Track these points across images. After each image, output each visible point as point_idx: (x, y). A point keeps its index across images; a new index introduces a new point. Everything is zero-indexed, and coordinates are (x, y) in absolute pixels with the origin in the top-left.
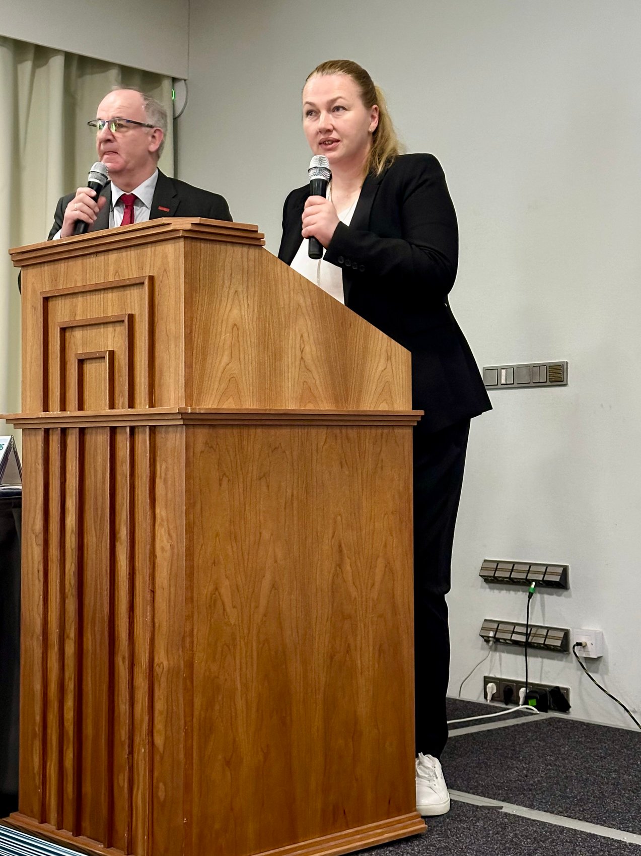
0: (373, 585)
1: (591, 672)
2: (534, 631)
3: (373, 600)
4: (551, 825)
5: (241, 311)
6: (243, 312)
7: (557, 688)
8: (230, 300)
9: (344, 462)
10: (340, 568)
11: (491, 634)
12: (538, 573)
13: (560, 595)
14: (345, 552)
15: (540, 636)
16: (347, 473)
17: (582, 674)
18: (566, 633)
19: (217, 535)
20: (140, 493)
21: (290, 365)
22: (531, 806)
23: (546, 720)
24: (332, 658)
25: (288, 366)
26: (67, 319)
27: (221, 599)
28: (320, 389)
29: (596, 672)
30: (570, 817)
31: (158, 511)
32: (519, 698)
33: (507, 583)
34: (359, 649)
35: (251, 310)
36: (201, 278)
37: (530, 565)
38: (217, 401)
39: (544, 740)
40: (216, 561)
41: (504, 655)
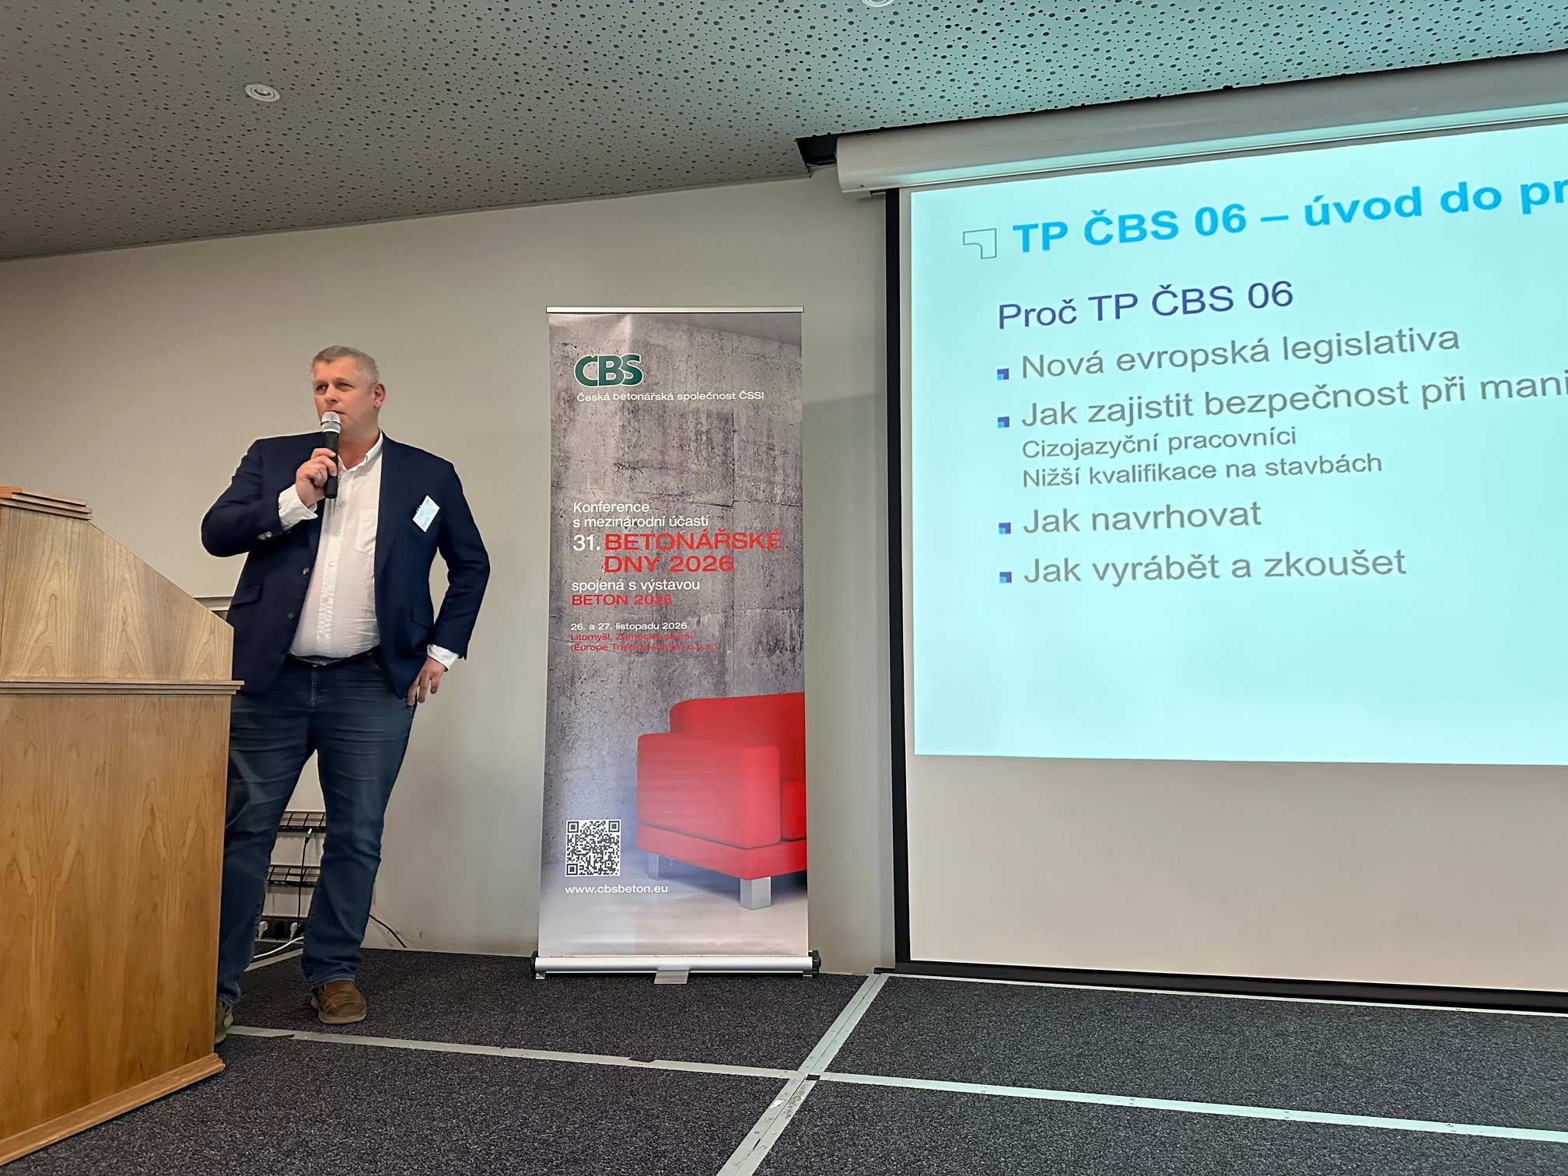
0: (183, 845)
3: (183, 859)
4: (342, 1044)
5: (60, 582)
6: (63, 582)
8: (50, 569)
9: (161, 729)
10: (151, 831)
14: (157, 815)
16: (164, 739)
19: (19, 805)
21: (111, 635)
24: (137, 918)
25: (108, 638)
27: (18, 868)
28: (141, 660)
30: (358, 1035)
32: (291, 933)
34: (165, 905)
35: (72, 580)
36: (18, 547)
37: (308, 813)
38: (28, 670)
40: (15, 832)
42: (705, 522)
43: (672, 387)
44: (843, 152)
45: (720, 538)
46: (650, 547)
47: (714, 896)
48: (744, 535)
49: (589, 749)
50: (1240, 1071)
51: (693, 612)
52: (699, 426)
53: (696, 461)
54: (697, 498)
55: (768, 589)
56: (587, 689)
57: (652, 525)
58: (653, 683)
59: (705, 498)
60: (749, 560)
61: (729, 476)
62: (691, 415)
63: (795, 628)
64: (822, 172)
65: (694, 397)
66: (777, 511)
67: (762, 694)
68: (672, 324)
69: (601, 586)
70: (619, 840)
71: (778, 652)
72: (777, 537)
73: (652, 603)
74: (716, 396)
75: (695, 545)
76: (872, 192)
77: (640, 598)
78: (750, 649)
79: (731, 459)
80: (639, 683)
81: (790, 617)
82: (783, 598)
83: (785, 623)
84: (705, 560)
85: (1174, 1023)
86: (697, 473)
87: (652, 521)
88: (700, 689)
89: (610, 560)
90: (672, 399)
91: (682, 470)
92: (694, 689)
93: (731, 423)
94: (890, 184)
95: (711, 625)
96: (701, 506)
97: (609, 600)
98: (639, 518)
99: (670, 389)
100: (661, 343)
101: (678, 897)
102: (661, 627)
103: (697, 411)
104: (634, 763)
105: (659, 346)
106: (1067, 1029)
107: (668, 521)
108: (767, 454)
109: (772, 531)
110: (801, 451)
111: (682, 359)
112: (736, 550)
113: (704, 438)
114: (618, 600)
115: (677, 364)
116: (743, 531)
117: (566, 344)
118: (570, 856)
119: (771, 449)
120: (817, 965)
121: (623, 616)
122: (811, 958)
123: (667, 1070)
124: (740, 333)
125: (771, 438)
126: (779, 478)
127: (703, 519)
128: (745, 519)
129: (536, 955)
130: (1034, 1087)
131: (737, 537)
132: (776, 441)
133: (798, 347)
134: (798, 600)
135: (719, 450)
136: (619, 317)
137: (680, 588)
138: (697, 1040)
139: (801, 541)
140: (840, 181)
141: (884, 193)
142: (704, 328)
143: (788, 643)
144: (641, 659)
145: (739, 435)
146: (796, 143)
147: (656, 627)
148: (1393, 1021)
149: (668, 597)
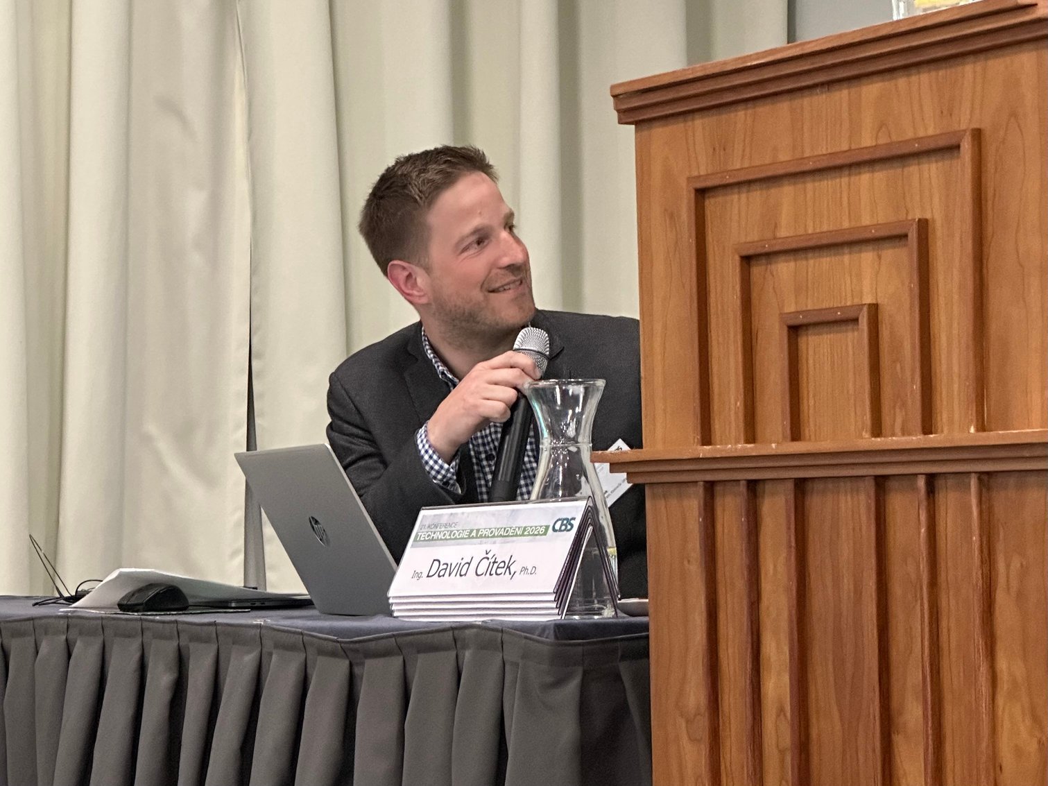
20: (952, 625)
26: (754, 236)
31: (1002, 664)
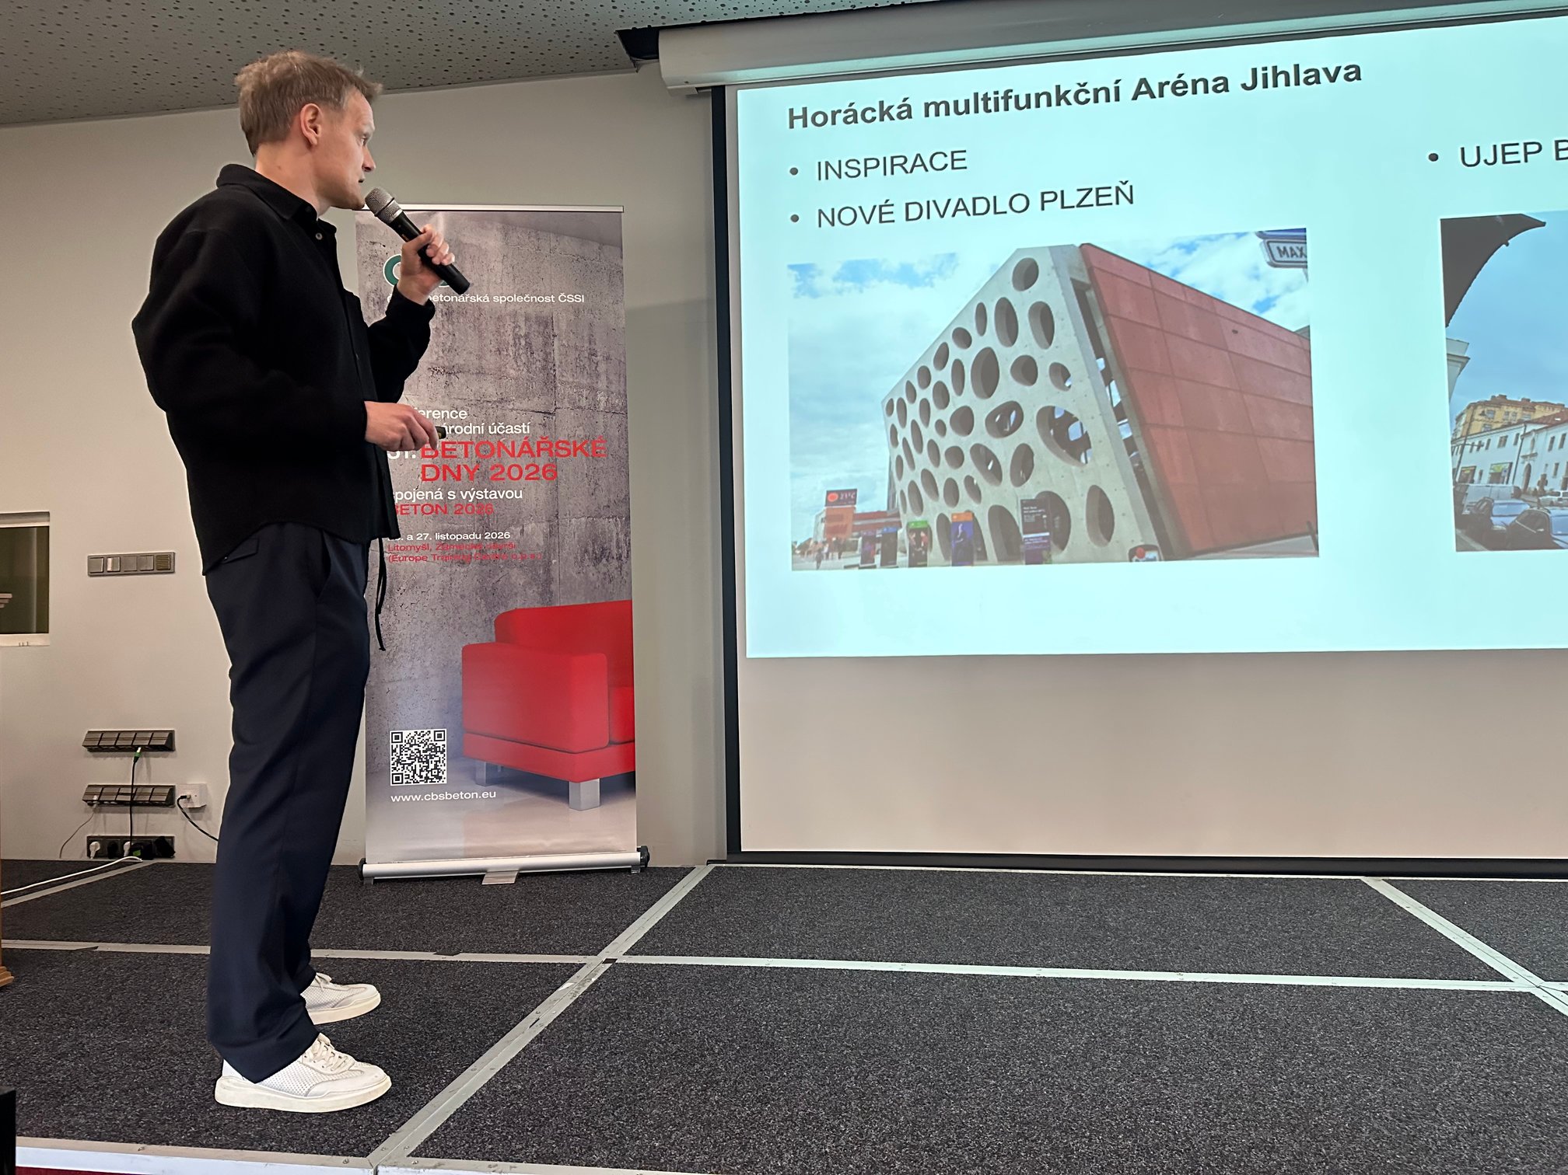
1: (195, 820)
2: (139, 790)
4: (144, 953)
7: (163, 837)
11: (96, 798)
12: (145, 739)
13: (165, 757)
15: (146, 794)
17: (186, 823)
18: (172, 789)
22: (127, 942)
23: (149, 866)
29: (200, 819)
32: (124, 851)
33: (112, 751)
37: (137, 732)
39: (145, 884)
41: (108, 815)
42: (526, 430)
43: (488, 289)
44: (666, 45)
45: (542, 446)
46: (469, 456)
47: (544, 800)
48: (568, 443)
49: (410, 660)
50: (1011, 937)
51: (517, 521)
52: (517, 330)
53: (515, 366)
54: (518, 405)
55: (594, 497)
56: (407, 599)
57: (471, 432)
58: (477, 594)
59: (525, 406)
60: (571, 468)
61: (550, 383)
62: (508, 318)
63: (621, 537)
64: (647, 66)
65: (510, 299)
66: (600, 418)
67: (589, 602)
68: (486, 222)
69: (418, 495)
70: (445, 748)
71: (604, 560)
72: (602, 445)
73: (473, 510)
74: (534, 299)
75: (516, 454)
76: (698, 89)
77: (461, 507)
78: (576, 558)
79: (551, 365)
80: (462, 593)
81: (616, 525)
82: (609, 507)
83: (610, 531)
84: (527, 468)
85: (967, 896)
86: (516, 379)
87: (471, 428)
88: (525, 597)
89: (427, 468)
90: (488, 301)
91: (500, 376)
92: (519, 598)
93: (550, 327)
94: (718, 81)
95: (536, 534)
96: (522, 413)
97: (427, 509)
98: (456, 425)
99: (485, 291)
100: (474, 242)
101: (506, 801)
102: (483, 536)
103: (515, 314)
104: (459, 673)
105: (472, 245)
106: (866, 906)
107: (488, 428)
108: (589, 359)
109: (596, 439)
110: (625, 357)
111: (498, 259)
112: (559, 459)
113: (523, 343)
114: (436, 510)
115: (493, 264)
116: (566, 439)
117: (374, 243)
118: (395, 766)
119: (592, 355)
120: (646, 859)
121: (442, 527)
122: (639, 853)
123: (469, 962)
124: (559, 233)
125: (592, 343)
126: (602, 384)
127: (524, 426)
128: (568, 426)
129: (364, 862)
130: (817, 959)
131: (560, 445)
132: (600, 348)
133: (619, 249)
134: (624, 508)
135: (539, 356)
136: (430, 215)
137: (501, 497)
138: (507, 934)
139: (627, 450)
140: (663, 76)
141: (710, 90)
142: (520, 227)
143: (615, 552)
144: (462, 570)
145: (559, 340)
146: (617, 36)
147: (478, 537)
148: (1166, 888)
149: (489, 506)
